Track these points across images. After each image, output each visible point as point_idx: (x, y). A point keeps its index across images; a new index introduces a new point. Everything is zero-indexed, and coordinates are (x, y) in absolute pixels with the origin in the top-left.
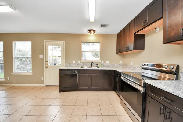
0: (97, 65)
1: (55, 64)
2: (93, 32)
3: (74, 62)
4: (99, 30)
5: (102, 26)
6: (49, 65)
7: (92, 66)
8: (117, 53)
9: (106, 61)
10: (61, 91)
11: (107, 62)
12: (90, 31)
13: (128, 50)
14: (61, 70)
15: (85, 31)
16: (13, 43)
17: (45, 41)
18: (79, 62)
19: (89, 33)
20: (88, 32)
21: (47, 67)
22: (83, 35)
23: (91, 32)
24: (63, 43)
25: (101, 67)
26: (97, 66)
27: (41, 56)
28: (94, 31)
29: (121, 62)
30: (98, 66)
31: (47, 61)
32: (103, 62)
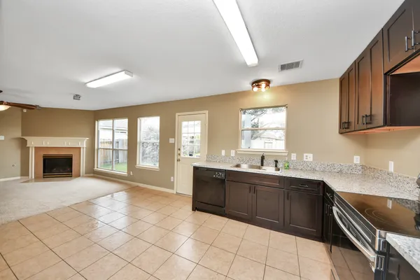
0: (276, 161)
1: (190, 155)
2: (263, 84)
3: (223, 153)
4: (278, 78)
5: (283, 67)
6: (182, 155)
7: (262, 165)
8: (341, 133)
9: (305, 155)
10: (195, 209)
11: (309, 157)
12: (257, 83)
13: (369, 126)
14: (196, 169)
15: (246, 85)
16: (139, 119)
17: (177, 114)
18: (233, 153)
19: (256, 89)
20: (253, 87)
21: (178, 160)
22: (243, 94)
23: (258, 86)
24: (205, 114)
25: (288, 168)
26: (276, 166)
27: (172, 141)
28: (268, 82)
29: (357, 160)
30: (280, 165)
31: (179, 149)
32: (294, 157)
